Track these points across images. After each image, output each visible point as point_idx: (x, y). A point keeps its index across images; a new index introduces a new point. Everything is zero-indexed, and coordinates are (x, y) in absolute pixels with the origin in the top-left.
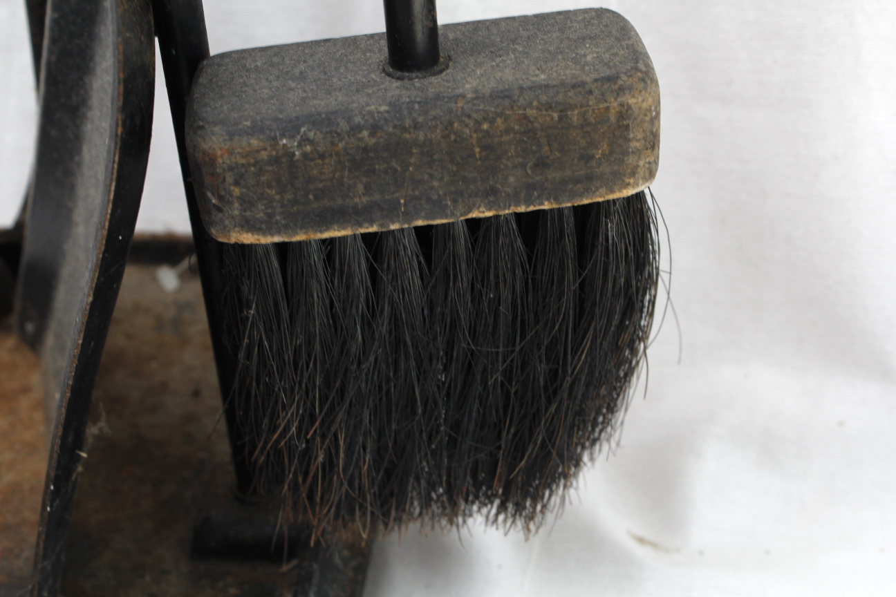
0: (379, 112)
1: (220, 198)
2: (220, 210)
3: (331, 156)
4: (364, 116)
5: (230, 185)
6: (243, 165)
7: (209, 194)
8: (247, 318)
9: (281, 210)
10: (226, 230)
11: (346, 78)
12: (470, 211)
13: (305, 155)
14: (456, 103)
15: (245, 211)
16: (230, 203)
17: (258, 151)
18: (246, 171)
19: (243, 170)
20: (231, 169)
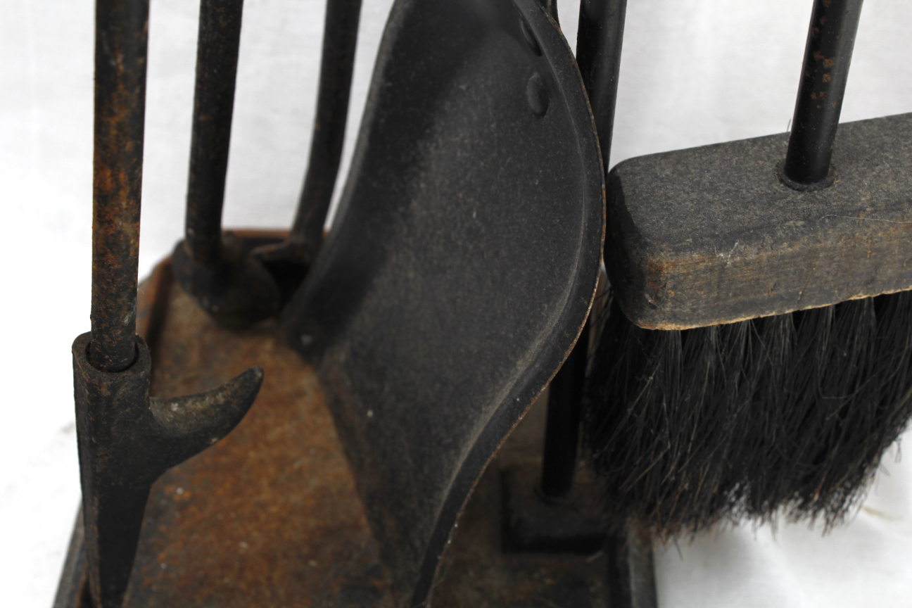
0: (797, 227)
1: (657, 299)
2: (653, 307)
3: (754, 263)
4: (785, 230)
5: (668, 290)
6: (683, 274)
7: (647, 296)
8: (646, 383)
9: (704, 305)
10: (654, 321)
11: (752, 189)
12: (851, 296)
13: (734, 265)
14: (858, 216)
15: (675, 308)
16: (664, 303)
17: (698, 263)
18: (685, 279)
19: (682, 278)
20: (673, 277)
